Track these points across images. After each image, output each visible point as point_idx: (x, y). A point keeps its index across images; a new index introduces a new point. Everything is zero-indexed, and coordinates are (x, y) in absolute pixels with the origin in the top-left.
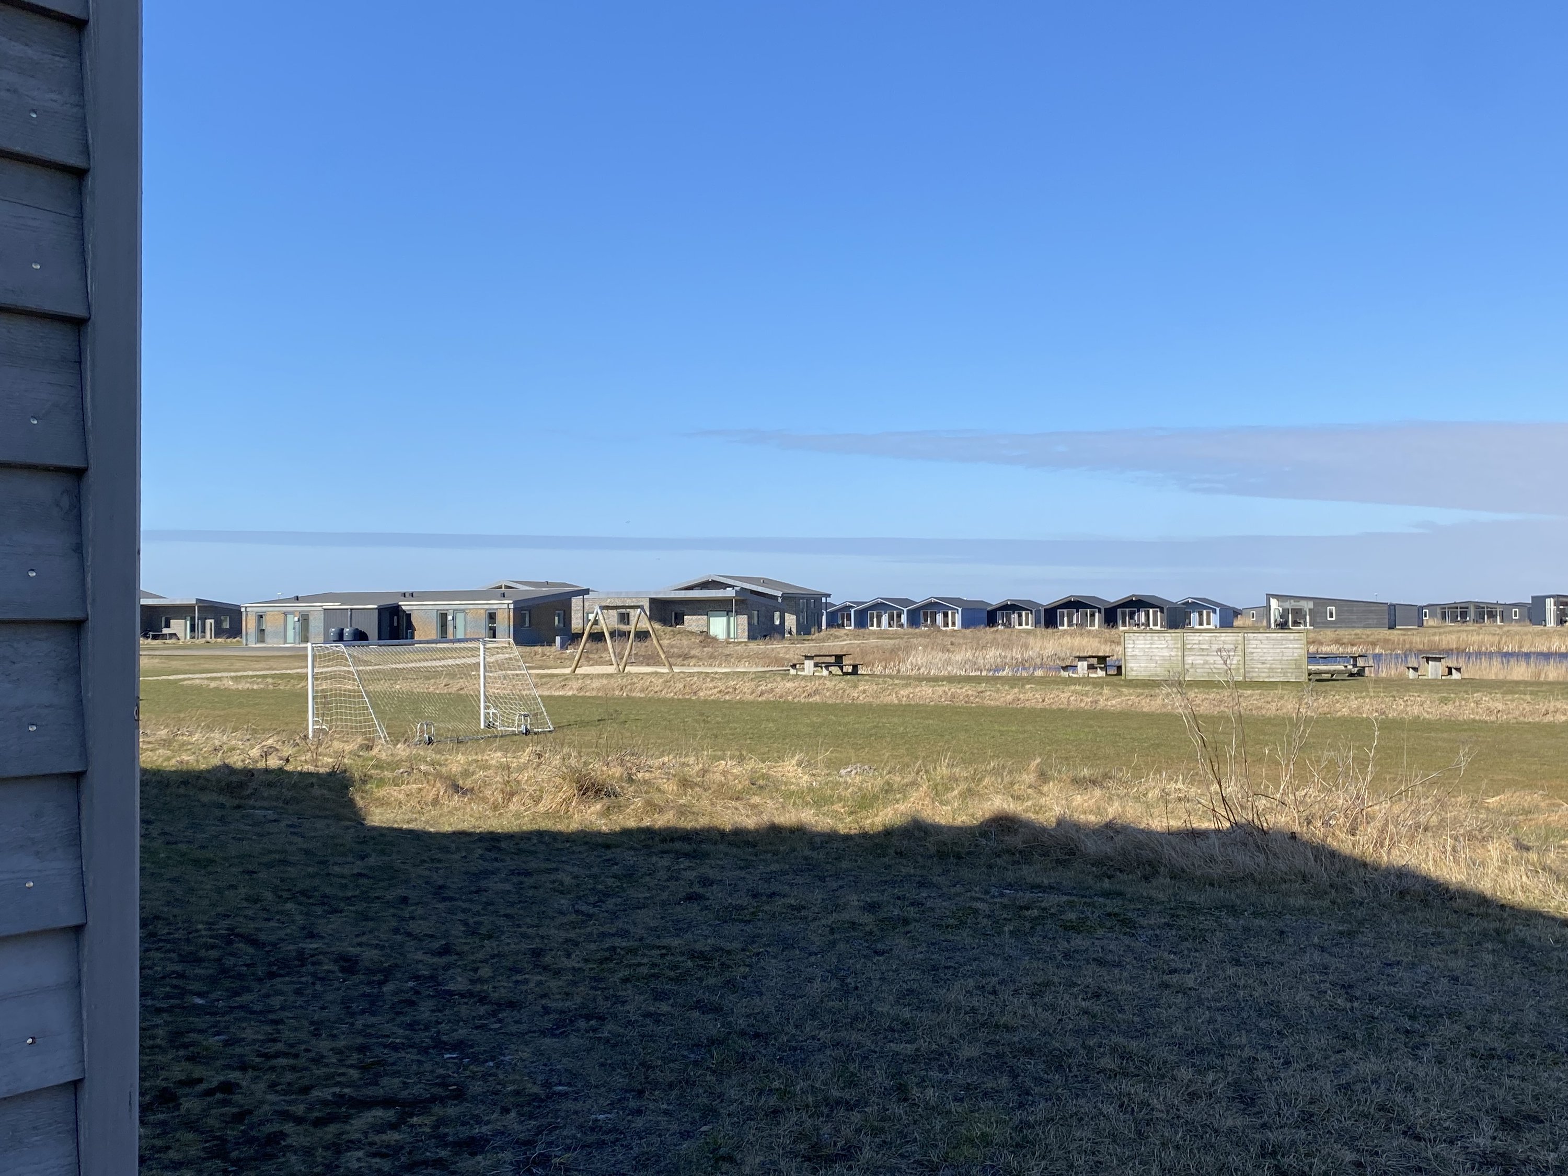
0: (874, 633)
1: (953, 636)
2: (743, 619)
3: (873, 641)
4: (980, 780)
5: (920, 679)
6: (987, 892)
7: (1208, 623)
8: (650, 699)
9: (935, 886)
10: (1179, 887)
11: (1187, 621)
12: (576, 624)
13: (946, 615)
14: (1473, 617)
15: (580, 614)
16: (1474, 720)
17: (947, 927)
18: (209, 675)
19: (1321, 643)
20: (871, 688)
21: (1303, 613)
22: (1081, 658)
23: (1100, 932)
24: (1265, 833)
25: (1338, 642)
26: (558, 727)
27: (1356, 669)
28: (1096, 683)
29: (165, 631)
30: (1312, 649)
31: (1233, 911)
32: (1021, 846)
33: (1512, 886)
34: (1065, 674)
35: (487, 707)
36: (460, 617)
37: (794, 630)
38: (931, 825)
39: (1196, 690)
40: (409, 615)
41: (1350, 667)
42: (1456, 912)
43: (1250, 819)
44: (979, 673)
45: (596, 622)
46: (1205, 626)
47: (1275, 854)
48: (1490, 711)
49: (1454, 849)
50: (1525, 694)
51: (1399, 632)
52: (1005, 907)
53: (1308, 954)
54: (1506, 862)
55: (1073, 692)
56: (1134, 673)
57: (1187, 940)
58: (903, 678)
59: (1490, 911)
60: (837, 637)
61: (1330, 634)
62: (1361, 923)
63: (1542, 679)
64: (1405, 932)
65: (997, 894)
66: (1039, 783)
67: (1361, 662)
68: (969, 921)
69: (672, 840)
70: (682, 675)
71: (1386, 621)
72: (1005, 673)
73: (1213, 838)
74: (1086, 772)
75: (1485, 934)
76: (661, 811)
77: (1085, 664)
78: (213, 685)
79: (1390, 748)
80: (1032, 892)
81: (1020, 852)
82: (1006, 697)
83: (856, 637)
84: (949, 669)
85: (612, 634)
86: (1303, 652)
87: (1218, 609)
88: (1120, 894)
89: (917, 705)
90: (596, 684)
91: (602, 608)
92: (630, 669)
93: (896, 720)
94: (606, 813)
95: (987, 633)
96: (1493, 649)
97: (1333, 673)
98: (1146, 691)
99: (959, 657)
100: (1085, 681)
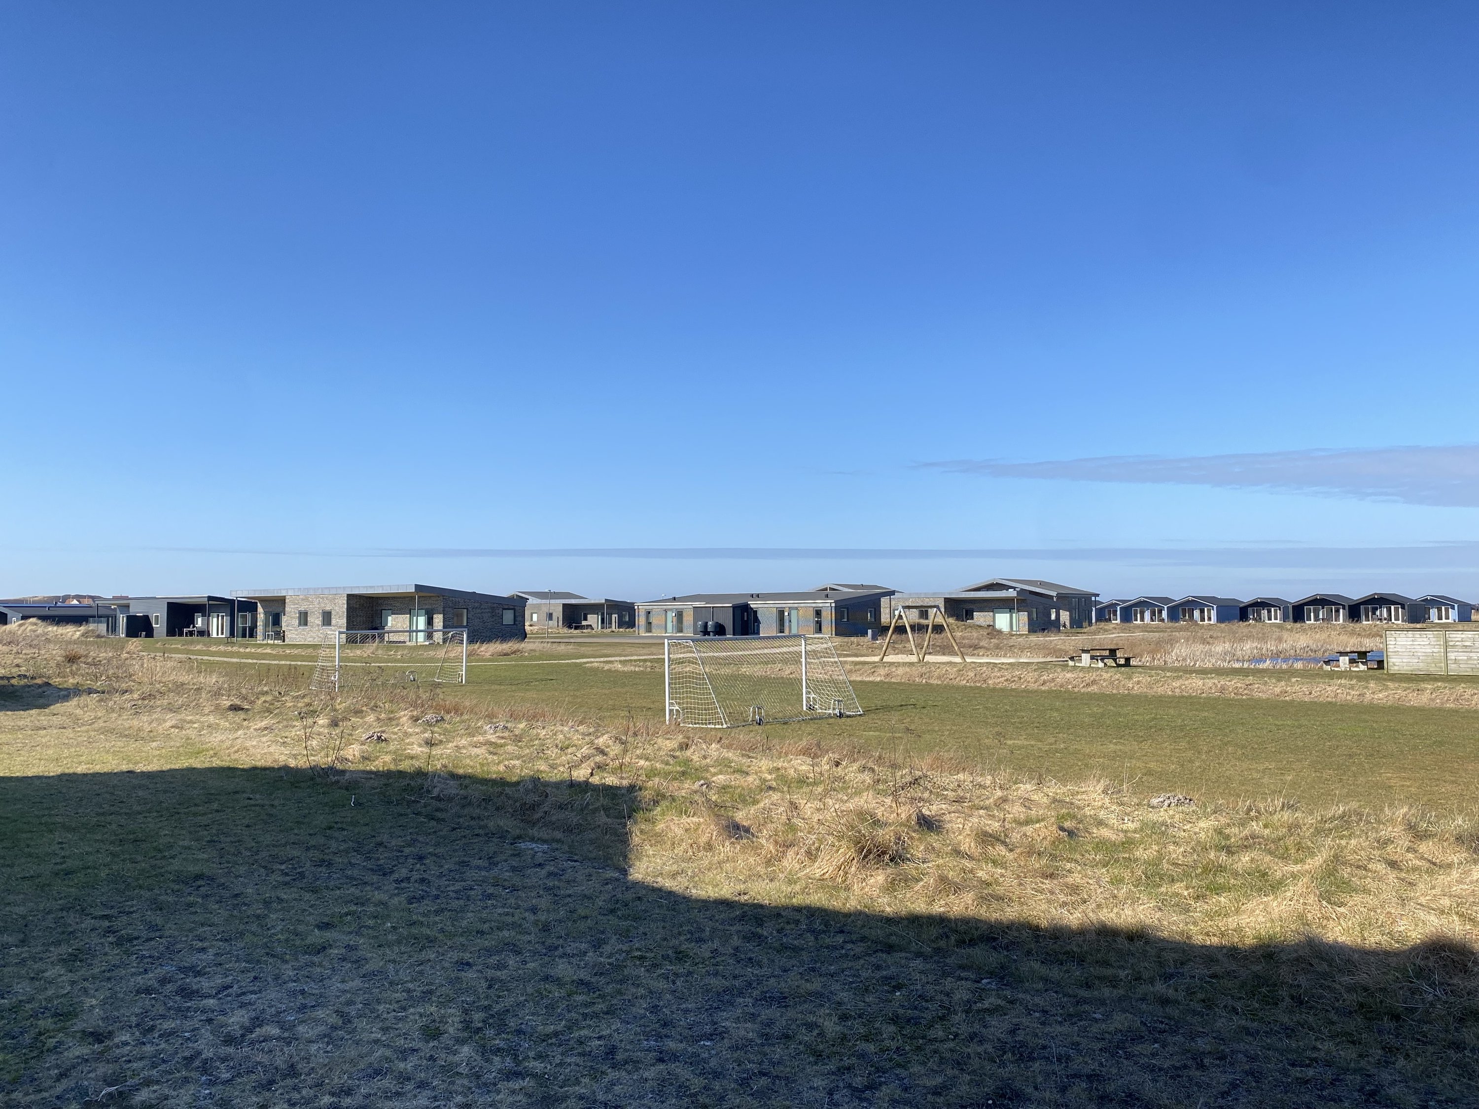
0: (1138, 626)
1: (1211, 630)
2: (1024, 616)
3: (1138, 634)
5: (1188, 671)
7: (1447, 618)
8: (946, 686)
11: (1427, 616)
12: (885, 619)
13: (1202, 611)
15: (888, 611)
18: (606, 659)
20: (1145, 679)
22: (1342, 654)
26: (867, 711)
28: (1359, 677)
29: (584, 623)
34: (1328, 668)
35: (808, 693)
36: (794, 613)
37: (1068, 624)
39: (1463, 685)
40: (756, 612)
44: (1240, 665)
45: (900, 617)
46: (1444, 621)
55: (1339, 685)
56: (1396, 668)
58: (1171, 669)
60: (1106, 631)
69: (972, 943)
70: (973, 665)
76: (957, 889)
77: (1347, 658)
78: (607, 667)
82: (1274, 689)
83: (1123, 630)
84: (1213, 661)
85: (913, 627)
87: (1456, 606)
89: (1190, 697)
90: (901, 671)
91: (904, 607)
92: (928, 658)
93: (1172, 711)
94: (891, 887)
95: (1241, 627)
98: (1411, 685)
99: (1220, 650)
100: (1348, 675)
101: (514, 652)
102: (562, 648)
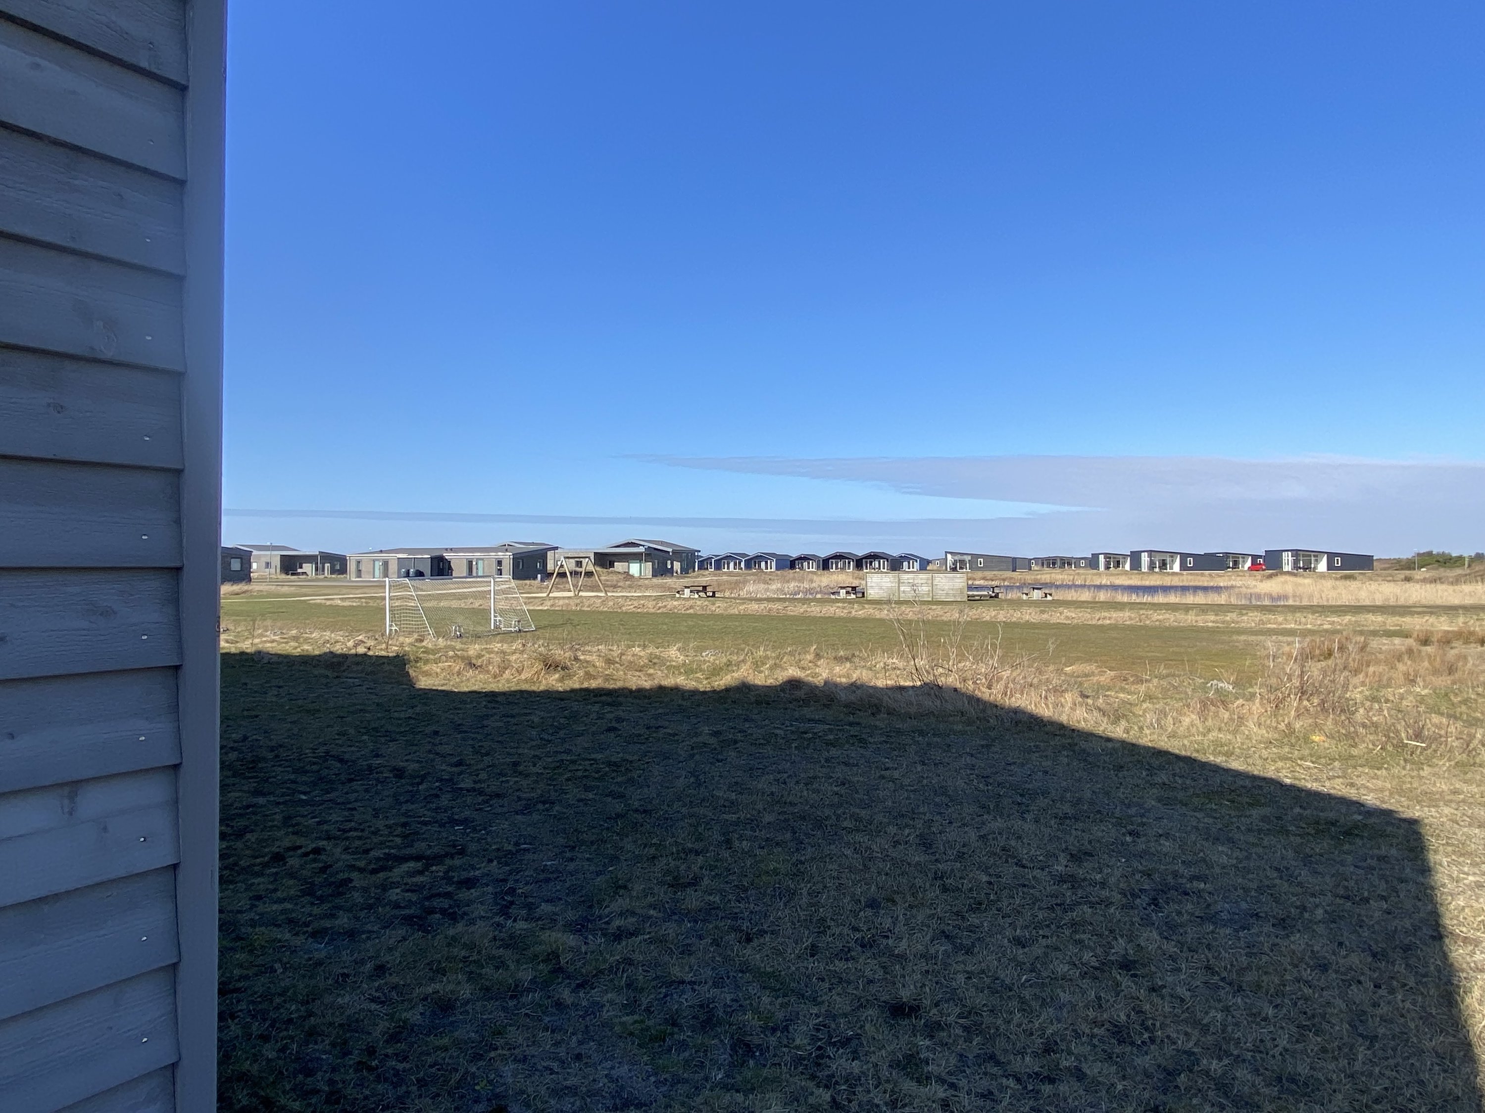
0: (725, 573)
1: (771, 575)
2: (649, 565)
3: (725, 578)
4: (782, 659)
5: (751, 600)
6: (783, 724)
7: (913, 568)
8: (593, 612)
9: (753, 720)
10: (892, 719)
11: (901, 567)
12: (550, 567)
13: (766, 563)
14: (1059, 565)
15: (552, 561)
16: (1059, 623)
17: (759, 745)
18: (326, 597)
19: (975, 579)
20: (723, 605)
21: (965, 562)
22: (842, 588)
23: (847, 746)
24: (940, 688)
25: (984, 579)
26: (539, 628)
27: (994, 594)
28: (851, 602)
29: (299, 570)
30: (970, 582)
31: (922, 733)
32: (803, 697)
33: (1078, 718)
34: (833, 597)
35: (495, 616)
36: (480, 563)
37: (679, 571)
39: (906, 606)
40: (450, 561)
41: (991, 593)
42: (1047, 733)
43: (932, 680)
44: (785, 596)
45: (562, 566)
46: (911, 569)
47: (946, 700)
48: (1067, 618)
49: (1046, 698)
50: (1088, 608)
51: (1018, 573)
52: (792, 732)
53: (963, 758)
54: (1075, 705)
55: (837, 607)
56: (871, 596)
57: (895, 750)
58: (741, 599)
60: (704, 575)
61: (979, 574)
62: (994, 740)
63: (1097, 600)
64: (1019, 745)
65: (788, 724)
66: (815, 660)
67: (996, 590)
68: (772, 741)
70: (613, 598)
71: (1011, 567)
72: (799, 596)
73: (911, 691)
74: (842, 653)
75: (1064, 747)
76: (595, 678)
77: (844, 591)
78: (328, 603)
80: (809, 724)
81: (803, 700)
82: (799, 610)
83: (715, 575)
84: (768, 594)
85: (571, 573)
86: (965, 584)
87: (918, 560)
88: (858, 724)
89: (749, 615)
90: (561, 602)
91: (565, 558)
92: (581, 594)
93: (737, 623)
94: (561, 680)
95: (790, 573)
96: (1070, 583)
97: (981, 596)
98: (878, 607)
99: (774, 587)
100: (843, 601)
101: (244, 592)
102: (285, 589)
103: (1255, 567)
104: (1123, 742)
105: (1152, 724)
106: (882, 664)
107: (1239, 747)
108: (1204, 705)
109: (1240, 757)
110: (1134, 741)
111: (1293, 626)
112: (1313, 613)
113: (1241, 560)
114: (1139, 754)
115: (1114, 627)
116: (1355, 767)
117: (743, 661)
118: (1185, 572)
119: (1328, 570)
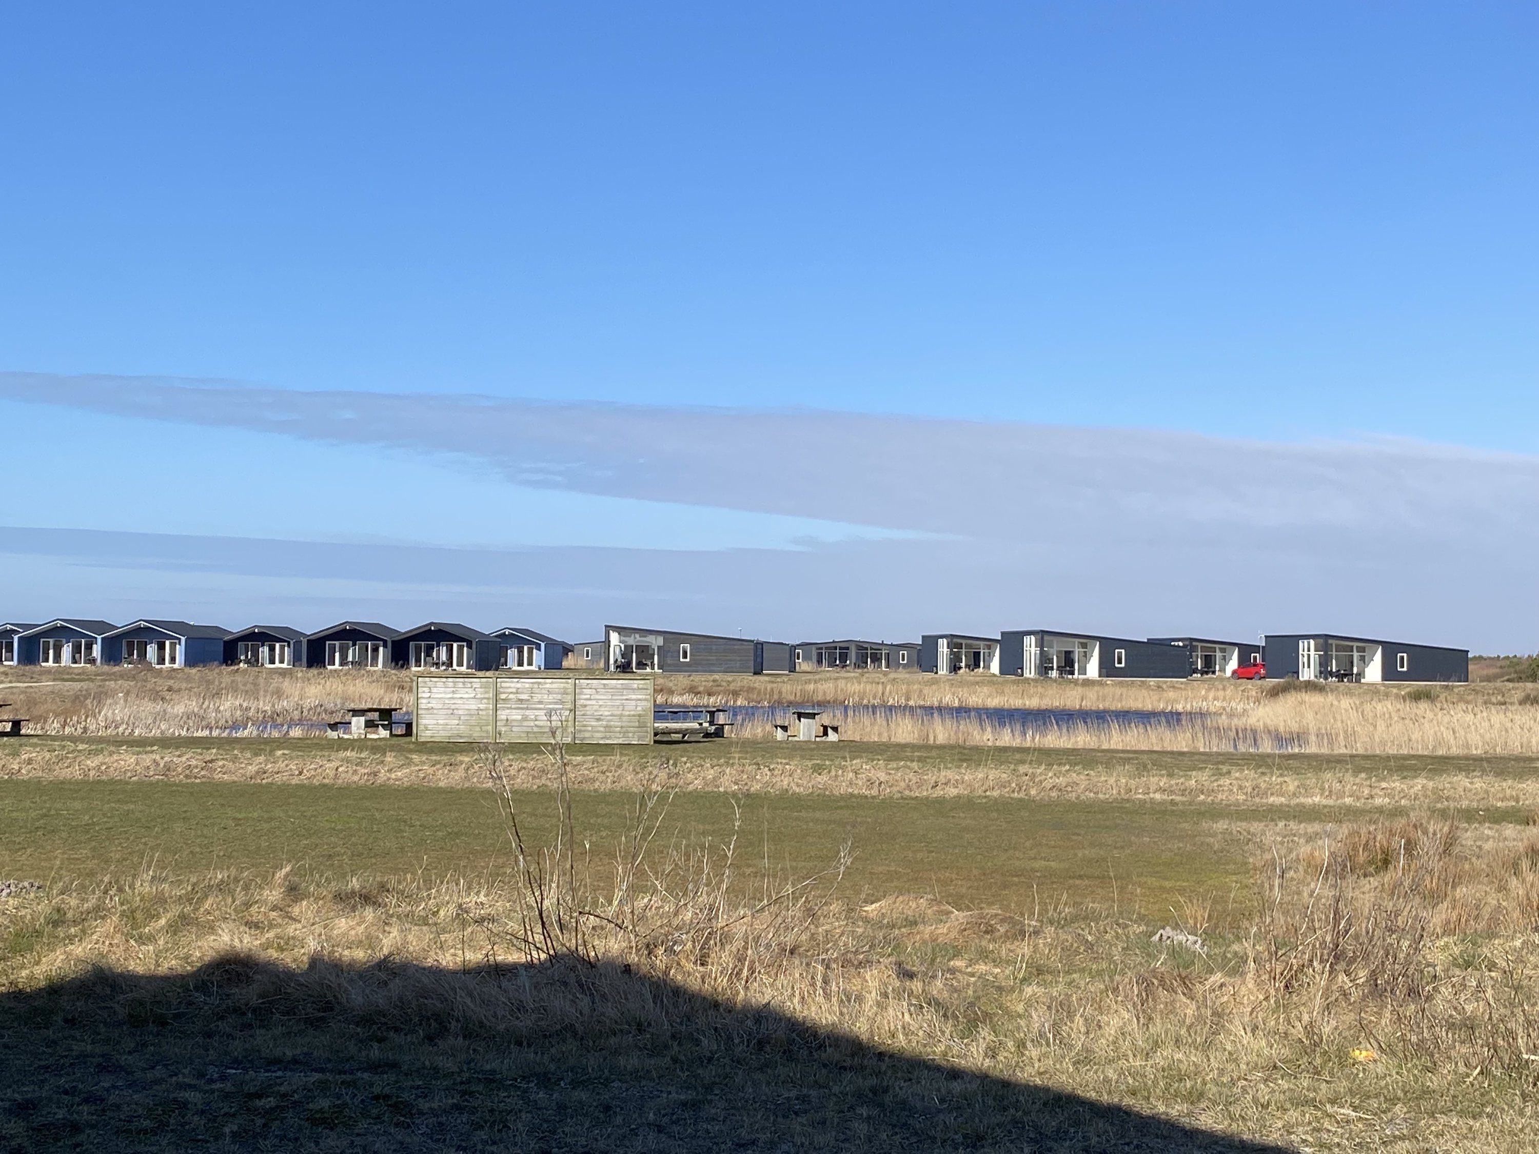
0: (48, 671)
1: (171, 678)
3: (47, 684)
4: (201, 901)
5: (118, 742)
6: (201, 1075)
7: (530, 664)
9: (122, 1068)
10: (474, 1050)
11: (503, 660)
13: (161, 647)
14: (854, 661)
16: (852, 795)
17: (138, 1133)
19: (671, 692)
20: (41, 756)
21: (650, 652)
22: (356, 712)
23: (363, 1125)
24: (591, 965)
25: (693, 690)
27: (714, 728)
28: (377, 748)
30: (660, 699)
31: (545, 1080)
32: (255, 1001)
33: (892, 1028)
34: (332, 735)
38: (121, 975)
39: (511, 757)
41: (706, 725)
42: (825, 1066)
43: (574, 948)
44: (206, 733)
46: (526, 667)
47: (604, 996)
48: (870, 783)
49: (826, 981)
50: (913, 761)
51: (767, 678)
52: (226, 1096)
53: (641, 1138)
54: (885, 995)
55: (342, 760)
56: (428, 733)
57: (482, 1127)
58: (90, 741)
59: (866, 1062)
61: (681, 680)
62: (709, 1089)
63: (931, 742)
64: (764, 1098)
65: (216, 1076)
66: (288, 901)
67: (721, 719)
68: (172, 1121)
71: (751, 664)
72: (246, 733)
73: (524, 979)
74: (355, 883)
75: (859, 1095)
77: (362, 720)
79: (751, 833)
80: (268, 1071)
81: (254, 1011)
82: (246, 768)
83: (20, 677)
84: (163, 727)
86: (649, 705)
87: (543, 645)
88: (394, 1065)
89: (112, 782)
93: (77, 805)
95: (223, 674)
96: (876, 702)
97: (684, 733)
98: (445, 758)
99: (179, 709)
100: (360, 744)
103: (1246, 671)
104: (983, 1079)
105: (1041, 1035)
106: (452, 909)
107: (1213, 1080)
108: (1147, 986)
109: (1215, 1103)
110: (1006, 1075)
111: (1317, 799)
112: (1357, 771)
113: (1218, 654)
114: (1017, 1105)
115: (967, 804)
116: (1432, 1115)
117: (97, 909)
118: (1109, 681)
119: (1385, 678)
